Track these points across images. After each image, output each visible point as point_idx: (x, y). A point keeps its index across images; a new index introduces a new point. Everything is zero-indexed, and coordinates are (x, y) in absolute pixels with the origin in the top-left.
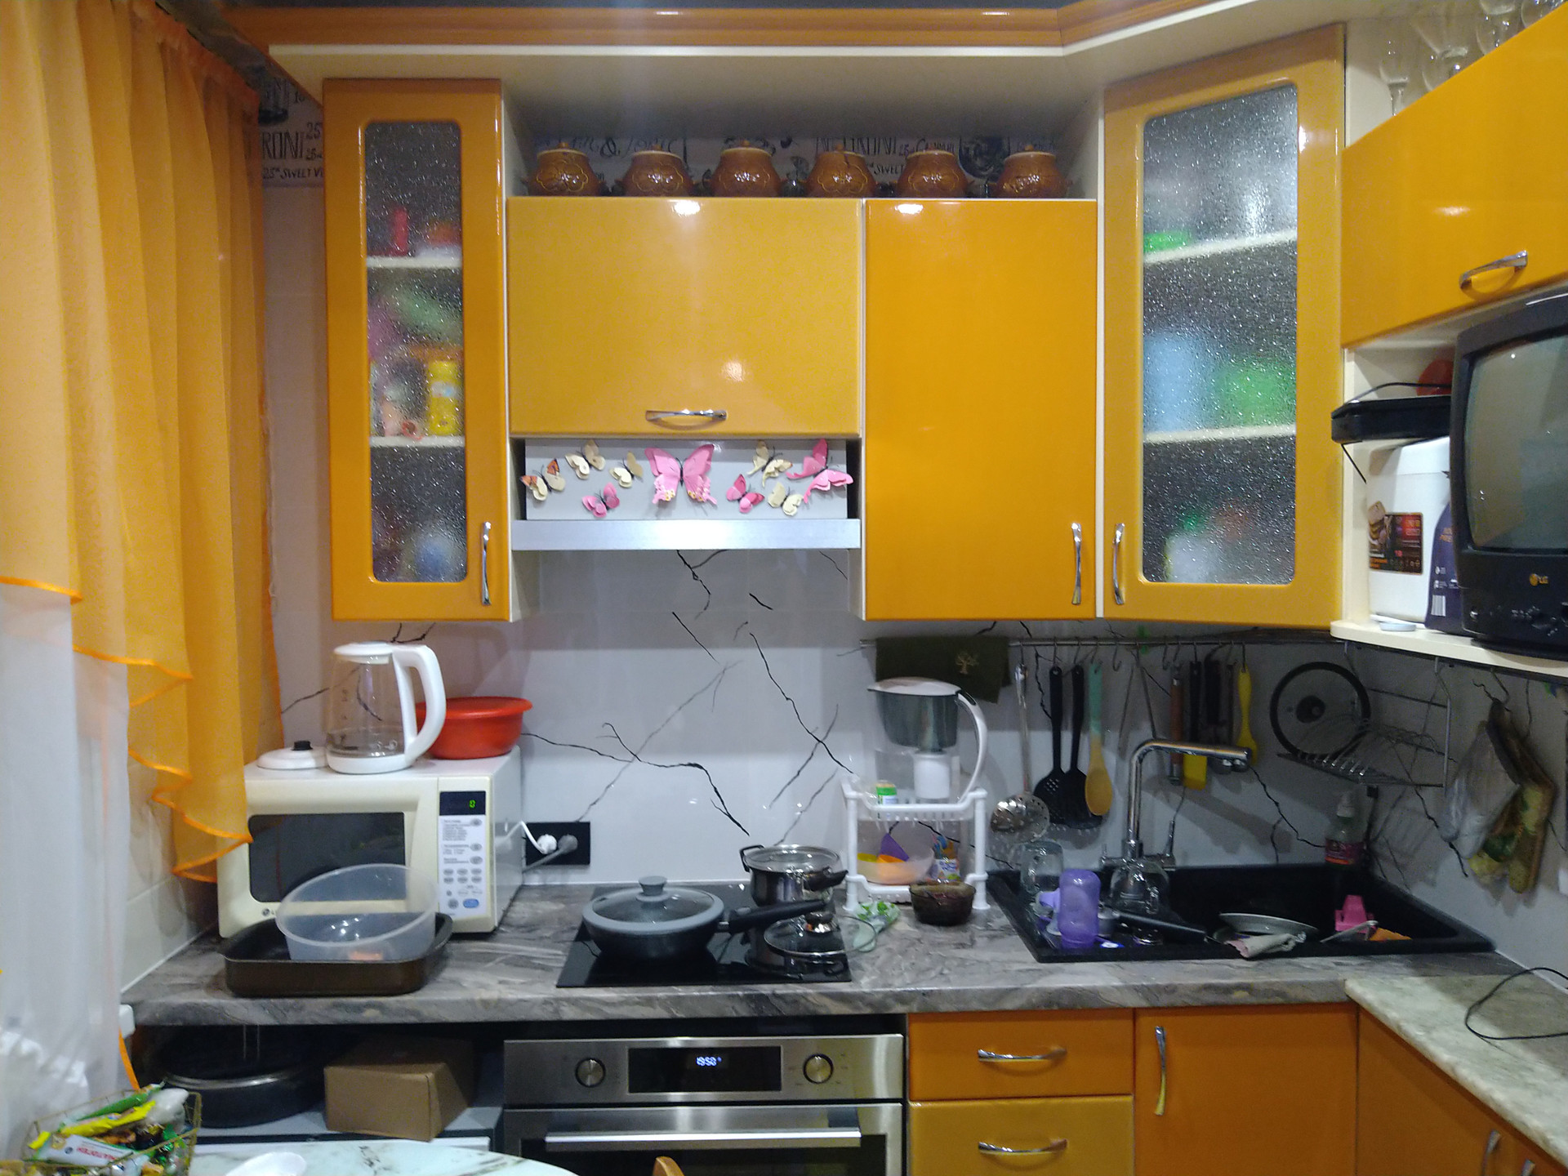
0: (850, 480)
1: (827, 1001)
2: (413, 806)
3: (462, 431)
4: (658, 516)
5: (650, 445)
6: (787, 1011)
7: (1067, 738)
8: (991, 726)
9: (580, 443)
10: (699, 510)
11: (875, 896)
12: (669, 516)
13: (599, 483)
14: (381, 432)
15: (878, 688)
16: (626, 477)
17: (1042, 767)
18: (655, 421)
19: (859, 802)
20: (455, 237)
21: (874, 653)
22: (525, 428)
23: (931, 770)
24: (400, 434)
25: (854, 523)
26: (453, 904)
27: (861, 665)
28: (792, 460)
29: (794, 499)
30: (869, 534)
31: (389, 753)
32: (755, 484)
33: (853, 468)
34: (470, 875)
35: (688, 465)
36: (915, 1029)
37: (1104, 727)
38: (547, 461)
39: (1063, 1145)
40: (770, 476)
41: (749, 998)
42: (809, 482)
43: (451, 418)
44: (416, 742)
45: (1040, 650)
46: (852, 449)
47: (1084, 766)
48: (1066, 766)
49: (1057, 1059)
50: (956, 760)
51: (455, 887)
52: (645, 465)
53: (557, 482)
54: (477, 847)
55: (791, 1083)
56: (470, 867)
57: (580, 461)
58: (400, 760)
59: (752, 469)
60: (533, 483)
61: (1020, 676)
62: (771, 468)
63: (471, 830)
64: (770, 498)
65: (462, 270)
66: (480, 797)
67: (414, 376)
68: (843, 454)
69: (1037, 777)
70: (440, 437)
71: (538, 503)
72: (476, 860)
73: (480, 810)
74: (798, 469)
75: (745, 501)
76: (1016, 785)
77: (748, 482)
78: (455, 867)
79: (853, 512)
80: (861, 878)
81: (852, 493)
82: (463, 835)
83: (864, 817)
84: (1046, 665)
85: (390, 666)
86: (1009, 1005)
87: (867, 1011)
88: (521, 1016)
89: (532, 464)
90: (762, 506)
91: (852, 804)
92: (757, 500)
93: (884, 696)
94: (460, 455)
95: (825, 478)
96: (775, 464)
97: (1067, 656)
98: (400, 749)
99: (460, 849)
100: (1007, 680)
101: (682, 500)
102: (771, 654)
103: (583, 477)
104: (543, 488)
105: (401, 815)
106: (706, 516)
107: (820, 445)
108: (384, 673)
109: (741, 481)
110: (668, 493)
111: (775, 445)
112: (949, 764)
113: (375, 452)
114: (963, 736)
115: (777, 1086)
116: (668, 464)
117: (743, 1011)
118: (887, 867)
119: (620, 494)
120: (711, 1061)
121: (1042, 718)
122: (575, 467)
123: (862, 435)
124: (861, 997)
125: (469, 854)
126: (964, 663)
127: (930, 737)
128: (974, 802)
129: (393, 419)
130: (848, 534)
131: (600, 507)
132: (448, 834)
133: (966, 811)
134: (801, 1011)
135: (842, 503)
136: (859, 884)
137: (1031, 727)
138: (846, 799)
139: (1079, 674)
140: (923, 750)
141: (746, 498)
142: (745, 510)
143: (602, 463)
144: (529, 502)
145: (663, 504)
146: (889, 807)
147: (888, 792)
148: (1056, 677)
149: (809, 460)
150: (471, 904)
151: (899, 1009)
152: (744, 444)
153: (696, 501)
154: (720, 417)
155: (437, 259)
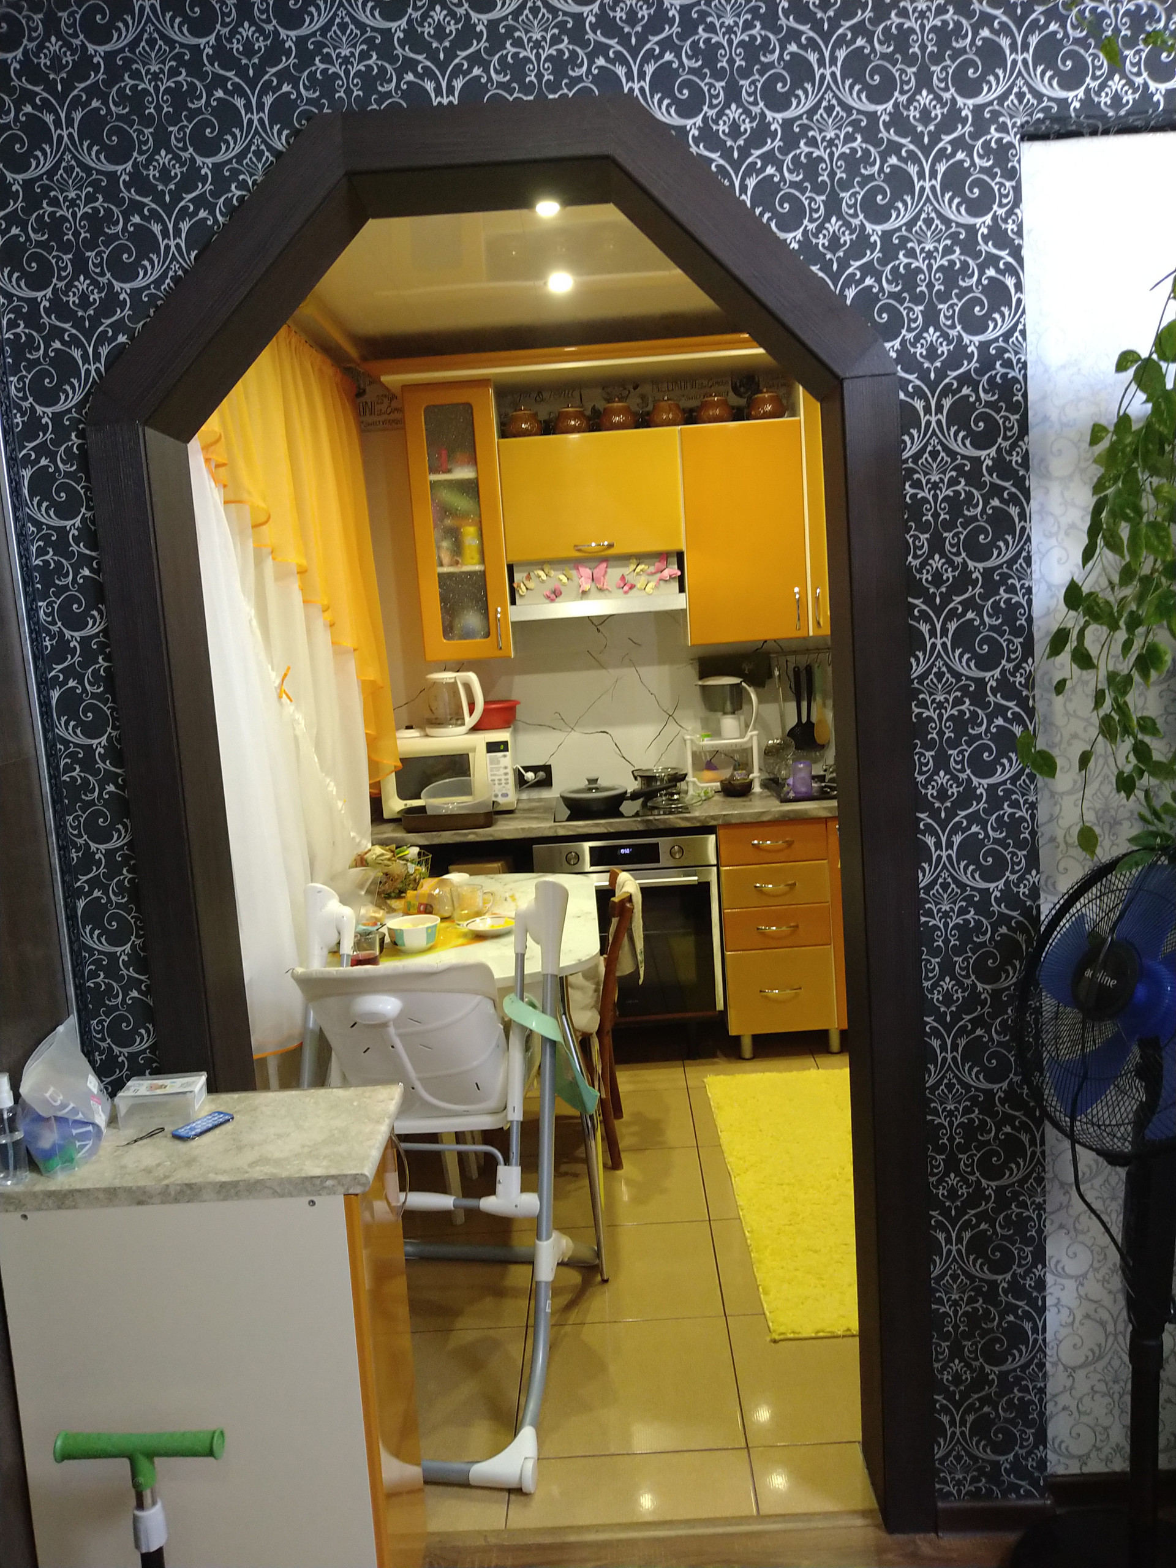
0: (679, 573)
1: (679, 821)
2: (474, 750)
3: (483, 561)
4: (582, 599)
5: (576, 563)
6: (662, 826)
7: (804, 704)
8: (760, 701)
9: (541, 564)
10: (602, 594)
11: (702, 788)
12: (587, 599)
13: (551, 585)
14: (441, 565)
15: (700, 683)
16: (565, 579)
17: (792, 721)
18: (579, 550)
19: (692, 741)
20: (473, 461)
21: (697, 666)
22: (513, 559)
23: (729, 724)
24: (451, 565)
25: (683, 595)
26: (496, 796)
27: (690, 672)
28: (649, 565)
29: (651, 585)
30: (690, 601)
31: (457, 725)
32: (630, 579)
33: (681, 567)
34: (503, 782)
35: (596, 571)
36: (721, 832)
37: (825, 698)
38: (525, 575)
39: (795, 884)
40: (638, 574)
41: (643, 821)
42: (658, 575)
43: (477, 557)
44: (470, 721)
45: (789, 658)
46: (680, 556)
47: (814, 719)
48: (804, 720)
49: (790, 844)
50: (742, 718)
51: (497, 787)
52: (574, 573)
53: (530, 585)
54: (506, 768)
55: (665, 859)
56: (503, 777)
57: (541, 573)
58: (463, 729)
59: (627, 571)
60: (519, 586)
61: (777, 673)
62: (638, 570)
63: (503, 760)
64: (638, 586)
65: (477, 479)
66: (505, 743)
67: (455, 535)
68: (675, 559)
69: (788, 728)
70: (472, 565)
71: (521, 596)
72: (506, 774)
73: (506, 750)
74: (652, 569)
75: (626, 588)
76: (778, 732)
77: (627, 578)
78: (496, 778)
79: (682, 589)
80: (695, 779)
81: (681, 580)
82: (498, 762)
83: (695, 749)
84: (791, 666)
85: (455, 683)
86: (765, 819)
87: (698, 825)
88: (540, 835)
89: (518, 577)
90: (634, 590)
91: (688, 743)
92: (632, 587)
93: (703, 687)
94: (483, 574)
95: (666, 573)
96: (640, 567)
97: (803, 660)
98: (463, 724)
99: (498, 769)
100: (770, 675)
101: (594, 589)
102: (642, 670)
103: (543, 581)
104: (524, 588)
105: (468, 755)
106: (607, 598)
107: (663, 556)
108: (453, 687)
109: (623, 578)
110: (587, 587)
111: (641, 558)
112: (739, 720)
113: (440, 575)
114: (745, 707)
115: (659, 862)
116: (586, 571)
117: (641, 827)
118: (709, 774)
119: (563, 589)
120: (627, 851)
121: (792, 695)
122: (539, 577)
123: (684, 549)
124: (695, 818)
125: (503, 771)
126: (747, 668)
127: (729, 707)
128: (751, 737)
129: (446, 558)
130: (680, 602)
131: (553, 596)
132: (492, 763)
133: (746, 743)
134: (667, 826)
135: (675, 585)
136: (694, 783)
137: (785, 700)
138: (685, 741)
139: (809, 670)
140: (725, 713)
141: (626, 586)
142: (626, 593)
143: (552, 573)
144: (517, 596)
145: (584, 593)
146: (708, 743)
147: (708, 736)
148: (797, 672)
149: (657, 564)
150: (505, 795)
151: (713, 823)
152: (624, 559)
153: (601, 590)
154: (610, 546)
155: (464, 473)
